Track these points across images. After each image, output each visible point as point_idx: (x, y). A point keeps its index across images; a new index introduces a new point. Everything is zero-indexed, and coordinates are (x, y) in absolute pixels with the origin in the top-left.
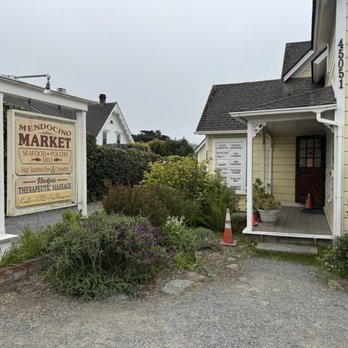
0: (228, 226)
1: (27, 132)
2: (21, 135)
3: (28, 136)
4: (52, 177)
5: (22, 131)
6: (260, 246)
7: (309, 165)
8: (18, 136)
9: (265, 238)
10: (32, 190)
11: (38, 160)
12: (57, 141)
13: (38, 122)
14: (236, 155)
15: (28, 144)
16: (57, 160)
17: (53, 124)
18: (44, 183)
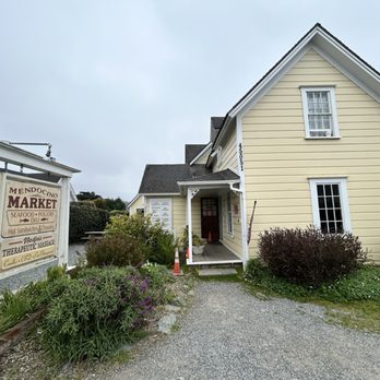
0: (177, 261)
1: (17, 195)
2: (11, 198)
3: (18, 198)
4: (38, 236)
5: (12, 194)
6: (201, 273)
7: (210, 214)
8: (8, 199)
9: (201, 267)
10: (17, 251)
11: (26, 220)
12: (45, 203)
13: (29, 186)
14: (165, 209)
15: (17, 206)
16: (44, 219)
17: (43, 188)
18: (30, 243)
